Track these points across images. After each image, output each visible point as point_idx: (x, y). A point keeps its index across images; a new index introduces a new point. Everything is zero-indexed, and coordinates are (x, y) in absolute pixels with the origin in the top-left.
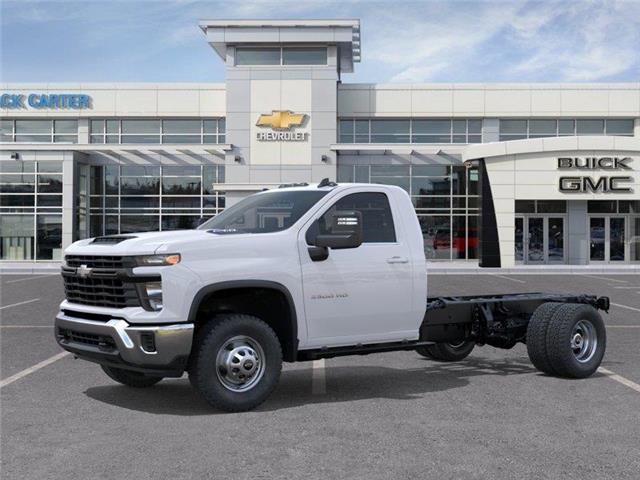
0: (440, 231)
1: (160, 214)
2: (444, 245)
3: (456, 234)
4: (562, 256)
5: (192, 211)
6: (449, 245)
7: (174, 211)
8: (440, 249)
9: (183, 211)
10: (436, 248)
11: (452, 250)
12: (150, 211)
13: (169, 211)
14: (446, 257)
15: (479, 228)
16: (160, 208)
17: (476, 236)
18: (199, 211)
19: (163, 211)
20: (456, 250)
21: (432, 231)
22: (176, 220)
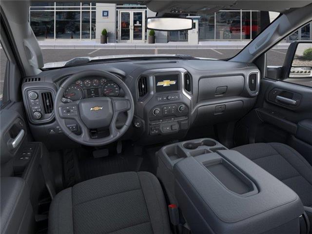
0: (234, 22)
1: (55, 11)
2: (237, 30)
3: (244, 24)
4: (309, 37)
5: (75, 9)
6: (240, 30)
7: (63, 9)
8: (234, 33)
9: (69, 9)
10: (231, 32)
11: (242, 34)
12: (48, 9)
13: (60, 9)
14: (238, 38)
15: (259, 20)
16: (55, 7)
17: (257, 25)
18: (79, 9)
19: (57, 9)
20: (244, 34)
21: (229, 21)
22: (65, 14)
